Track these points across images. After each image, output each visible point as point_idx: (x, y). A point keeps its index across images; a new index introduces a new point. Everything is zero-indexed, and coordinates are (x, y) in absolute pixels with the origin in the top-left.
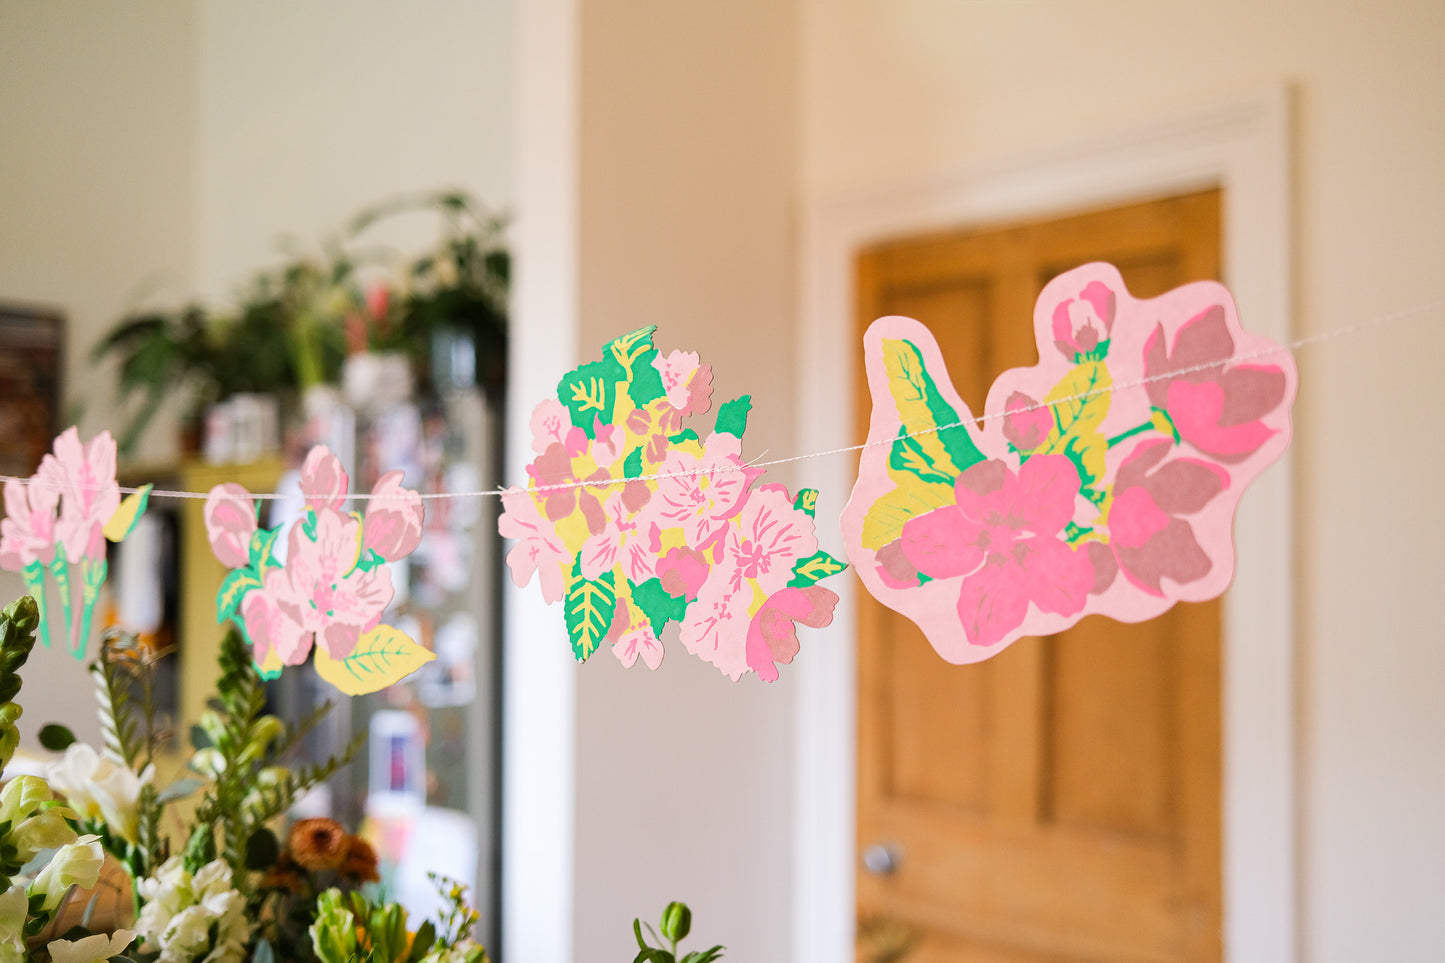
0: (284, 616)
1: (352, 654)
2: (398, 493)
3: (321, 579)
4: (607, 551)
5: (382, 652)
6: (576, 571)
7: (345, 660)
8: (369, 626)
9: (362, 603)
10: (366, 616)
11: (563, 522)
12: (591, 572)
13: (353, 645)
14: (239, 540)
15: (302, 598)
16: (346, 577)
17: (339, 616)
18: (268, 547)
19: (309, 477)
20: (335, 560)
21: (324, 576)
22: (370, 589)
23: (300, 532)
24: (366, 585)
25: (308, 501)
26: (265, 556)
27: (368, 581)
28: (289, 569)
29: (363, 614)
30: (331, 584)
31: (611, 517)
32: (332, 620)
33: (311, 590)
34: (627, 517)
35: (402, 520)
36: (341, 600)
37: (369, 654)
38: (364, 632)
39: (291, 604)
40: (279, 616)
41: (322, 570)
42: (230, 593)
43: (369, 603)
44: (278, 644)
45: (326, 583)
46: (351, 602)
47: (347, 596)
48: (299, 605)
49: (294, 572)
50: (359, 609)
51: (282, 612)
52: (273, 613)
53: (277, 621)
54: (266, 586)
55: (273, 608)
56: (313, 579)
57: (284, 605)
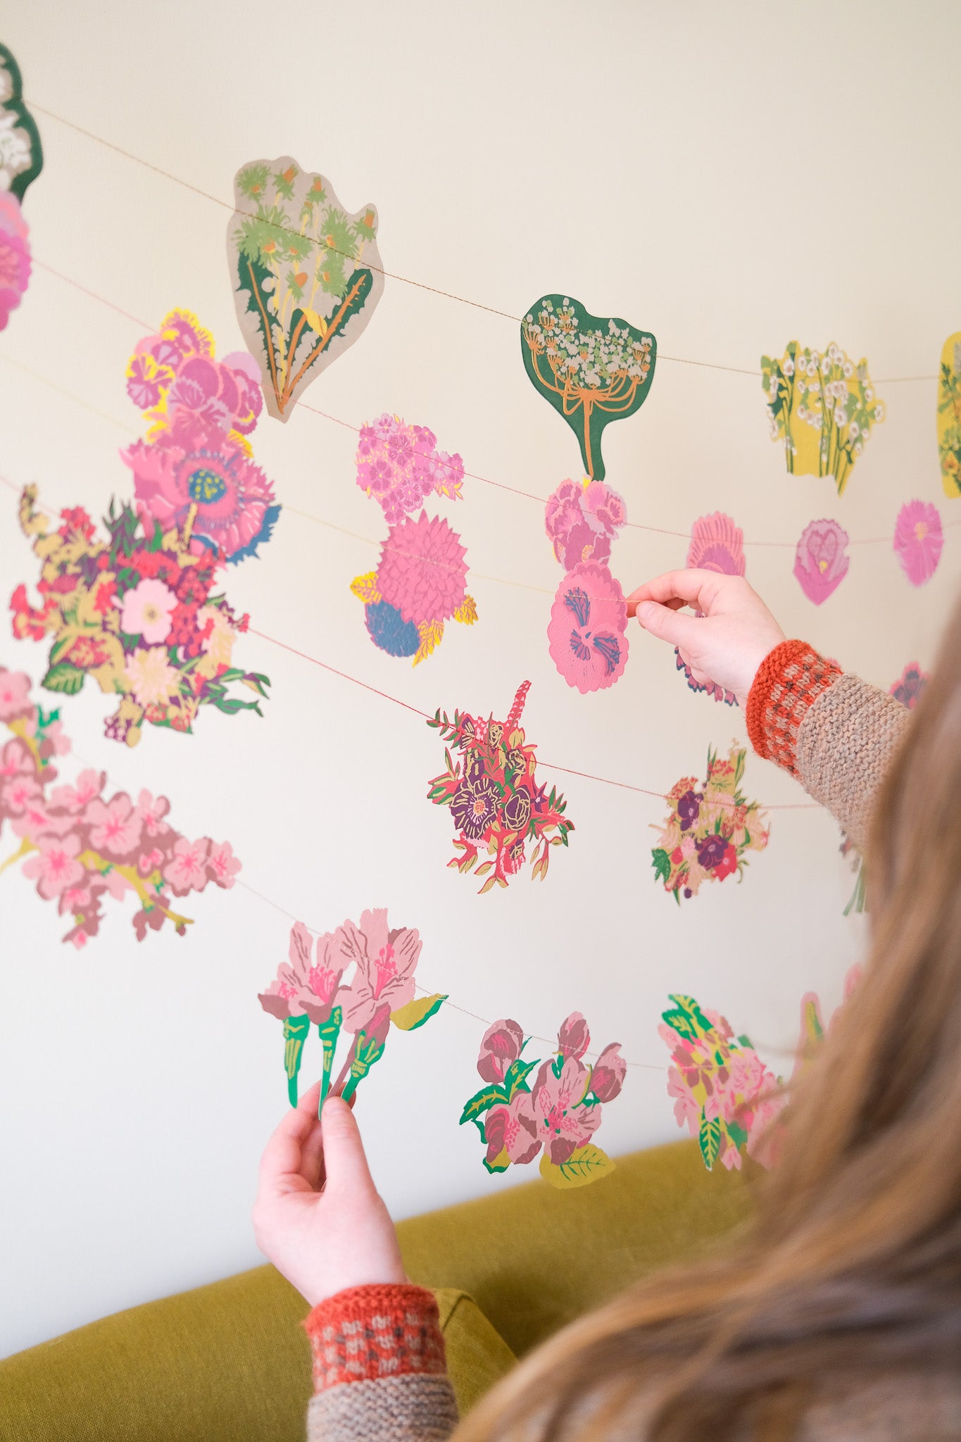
0: (522, 1128)
1: (567, 1161)
3: (556, 1105)
4: (715, 1106)
5: (587, 1162)
6: (704, 1117)
7: (561, 1165)
8: (583, 1144)
9: (581, 1127)
10: (582, 1137)
11: (696, 1088)
12: (710, 1118)
13: (569, 1155)
14: (502, 1063)
15: (539, 1117)
16: (574, 1108)
17: (564, 1134)
18: (523, 1075)
19: (567, 1031)
20: (569, 1095)
21: (559, 1104)
22: (588, 1119)
23: (549, 1069)
24: (586, 1115)
25: (561, 1049)
26: (519, 1080)
28: (535, 1093)
29: (580, 1135)
30: (563, 1110)
31: (715, 1086)
32: (558, 1136)
33: (548, 1112)
34: (722, 1087)
35: (614, 1076)
36: (567, 1123)
37: (579, 1162)
38: (578, 1147)
39: (530, 1120)
40: (517, 1127)
41: (559, 1100)
42: (480, 1102)
43: (585, 1128)
44: (510, 1147)
45: (560, 1109)
46: (574, 1126)
47: (572, 1121)
48: (535, 1122)
49: (538, 1097)
50: (577, 1131)
51: (521, 1125)
52: (513, 1125)
53: (515, 1130)
54: (512, 1102)
55: (514, 1120)
56: (551, 1105)
57: (523, 1120)
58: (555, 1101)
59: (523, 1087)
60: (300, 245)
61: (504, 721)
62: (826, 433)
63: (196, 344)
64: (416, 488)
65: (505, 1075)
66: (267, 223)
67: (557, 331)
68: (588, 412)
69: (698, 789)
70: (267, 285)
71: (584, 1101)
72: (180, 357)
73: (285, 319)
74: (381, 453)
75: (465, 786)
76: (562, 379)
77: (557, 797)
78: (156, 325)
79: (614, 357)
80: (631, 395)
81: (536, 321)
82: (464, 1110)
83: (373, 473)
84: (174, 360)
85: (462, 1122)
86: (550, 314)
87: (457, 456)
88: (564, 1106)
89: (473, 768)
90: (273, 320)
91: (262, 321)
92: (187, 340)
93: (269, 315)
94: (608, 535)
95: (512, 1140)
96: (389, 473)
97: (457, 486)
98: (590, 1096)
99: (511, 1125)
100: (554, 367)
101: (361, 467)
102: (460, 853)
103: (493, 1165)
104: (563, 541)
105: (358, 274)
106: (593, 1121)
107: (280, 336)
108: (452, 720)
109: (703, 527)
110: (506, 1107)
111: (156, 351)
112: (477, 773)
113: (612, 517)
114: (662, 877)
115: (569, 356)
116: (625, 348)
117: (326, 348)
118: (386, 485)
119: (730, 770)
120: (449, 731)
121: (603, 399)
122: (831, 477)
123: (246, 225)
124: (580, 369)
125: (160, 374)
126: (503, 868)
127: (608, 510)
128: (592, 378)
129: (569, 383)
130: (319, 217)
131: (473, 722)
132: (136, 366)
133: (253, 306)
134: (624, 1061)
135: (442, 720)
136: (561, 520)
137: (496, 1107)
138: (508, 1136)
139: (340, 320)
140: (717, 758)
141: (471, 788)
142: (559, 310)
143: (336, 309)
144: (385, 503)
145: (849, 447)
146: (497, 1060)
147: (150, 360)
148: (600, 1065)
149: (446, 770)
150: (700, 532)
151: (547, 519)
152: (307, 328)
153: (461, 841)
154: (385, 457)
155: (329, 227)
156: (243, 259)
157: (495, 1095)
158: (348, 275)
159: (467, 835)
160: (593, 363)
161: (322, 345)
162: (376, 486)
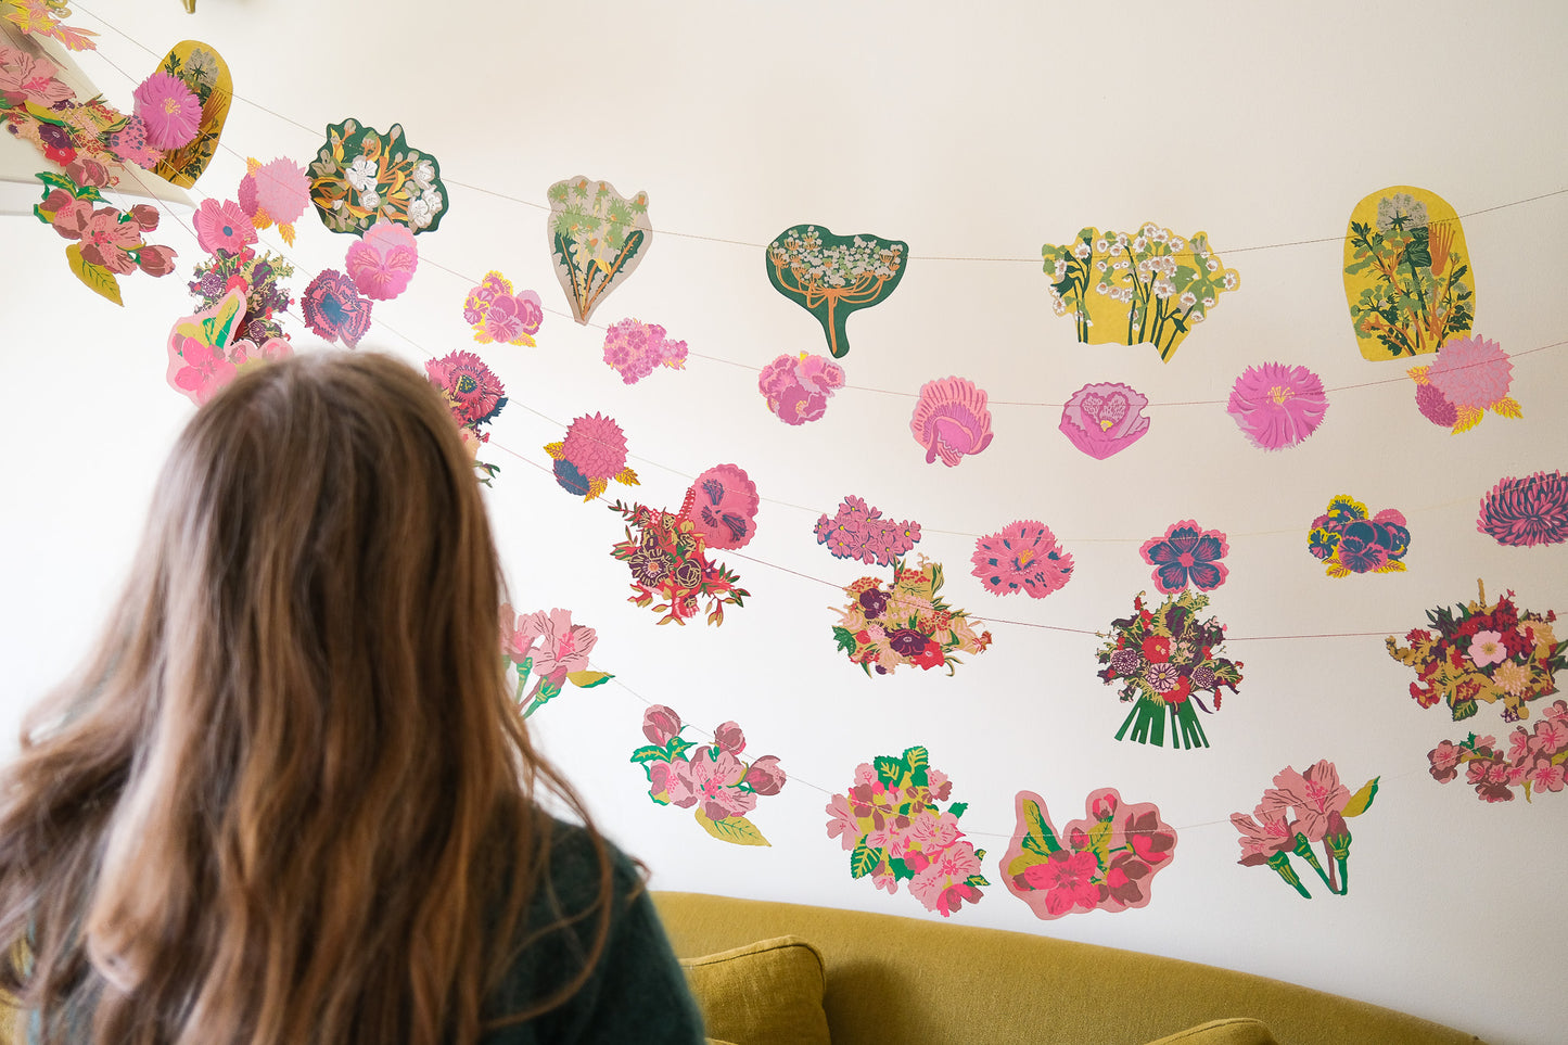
58: (711, 776)
59: (682, 756)
60: (594, 223)
61: (677, 513)
62: (1139, 304)
63: (502, 289)
64: (647, 363)
66: (574, 214)
67: (801, 250)
68: (832, 305)
69: (883, 588)
70: (572, 249)
71: (738, 785)
72: (493, 296)
73: (584, 266)
74: (623, 342)
75: (641, 551)
76: (806, 283)
77: (727, 571)
78: (478, 279)
79: (859, 263)
80: (876, 291)
81: (781, 245)
83: (615, 354)
84: (489, 298)
86: (795, 239)
87: (682, 342)
88: (720, 783)
89: (648, 541)
90: (577, 268)
91: (569, 270)
92: (497, 287)
93: (574, 265)
94: (824, 394)
96: (627, 354)
97: (681, 361)
98: (745, 784)
100: (797, 276)
101: (606, 351)
102: (638, 594)
103: (656, 798)
104: (777, 398)
105: (632, 234)
107: (581, 277)
108: (631, 508)
109: (935, 388)
110: (668, 765)
111: (479, 295)
112: (651, 544)
113: (828, 381)
114: (845, 650)
115: (812, 266)
116: (871, 256)
117: (611, 280)
118: (625, 361)
119: (923, 579)
120: (629, 515)
121: (848, 295)
122: (1148, 346)
123: (559, 217)
124: (825, 275)
125: (482, 305)
126: (678, 612)
127: (825, 376)
128: (836, 280)
129: (813, 286)
130: (606, 204)
131: (648, 511)
132: (468, 303)
133: (564, 261)
134: (784, 773)
135: (623, 508)
136: (774, 383)
137: (659, 762)
139: (619, 265)
140: (906, 567)
141: (646, 553)
142: (804, 236)
143: (617, 257)
144: (623, 373)
145: (1179, 316)
146: (659, 731)
147: (476, 299)
148: (758, 766)
149: (627, 539)
150: (931, 393)
151: (760, 383)
152: (598, 270)
153: (638, 586)
154: (625, 344)
155: (612, 210)
156: (558, 235)
157: (658, 753)
158: (625, 235)
159: (643, 583)
160: (838, 270)
161: (608, 279)
162: (617, 362)
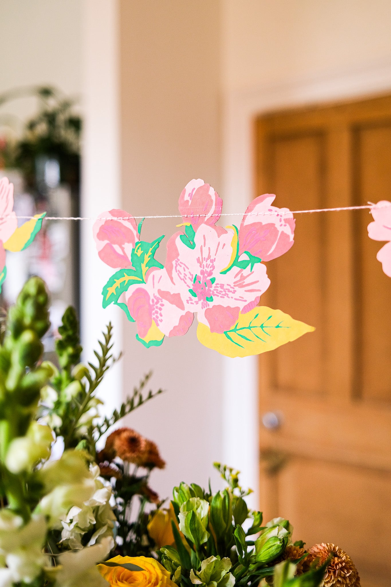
0: (165, 302)
1: (232, 328)
2: (270, 210)
3: (199, 274)
5: (262, 327)
7: (226, 333)
8: (248, 308)
9: (240, 292)
10: (244, 301)
13: (232, 322)
14: (123, 249)
15: (181, 289)
16: (224, 273)
17: (217, 301)
18: (150, 253)
19: (187, 201)
20: (212, 261)
21: (202, 273)
22: (247, 281)
24: (243, 278)
26: (146, 259)
27: (245, 275)
29: (242, 299)
30: (209, 278)
32: (211, 304)
33: (191, 283)
35: (276, 231)
36: (219, 289)
37: (249, 328)
38: (243, 313)
39: (172, 293)
40: (160, 303)
41: (200, 269)
42: (115, 286)
43: (246, 291)
44: (159, 322)
45: (205, 277)
46: (229, 291)
47: (226, 287)
48: (179, 294)
49: (174, 271)
50: (237, 295)
51: (163, 300)
52: (155, 301)
53: (159, 305)
54: (147, 280)
55: (155, 297)
56: (192, 275)
57: (164, 294)
65: (130, 258)
82: (102, 296)
85: (104, 306)
95: (158, 315)
99: (153, 301)
106: (257, 282)
138: (154, 312)
